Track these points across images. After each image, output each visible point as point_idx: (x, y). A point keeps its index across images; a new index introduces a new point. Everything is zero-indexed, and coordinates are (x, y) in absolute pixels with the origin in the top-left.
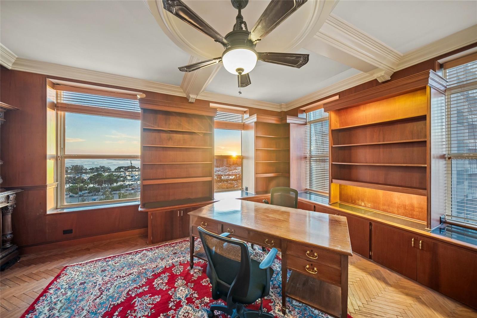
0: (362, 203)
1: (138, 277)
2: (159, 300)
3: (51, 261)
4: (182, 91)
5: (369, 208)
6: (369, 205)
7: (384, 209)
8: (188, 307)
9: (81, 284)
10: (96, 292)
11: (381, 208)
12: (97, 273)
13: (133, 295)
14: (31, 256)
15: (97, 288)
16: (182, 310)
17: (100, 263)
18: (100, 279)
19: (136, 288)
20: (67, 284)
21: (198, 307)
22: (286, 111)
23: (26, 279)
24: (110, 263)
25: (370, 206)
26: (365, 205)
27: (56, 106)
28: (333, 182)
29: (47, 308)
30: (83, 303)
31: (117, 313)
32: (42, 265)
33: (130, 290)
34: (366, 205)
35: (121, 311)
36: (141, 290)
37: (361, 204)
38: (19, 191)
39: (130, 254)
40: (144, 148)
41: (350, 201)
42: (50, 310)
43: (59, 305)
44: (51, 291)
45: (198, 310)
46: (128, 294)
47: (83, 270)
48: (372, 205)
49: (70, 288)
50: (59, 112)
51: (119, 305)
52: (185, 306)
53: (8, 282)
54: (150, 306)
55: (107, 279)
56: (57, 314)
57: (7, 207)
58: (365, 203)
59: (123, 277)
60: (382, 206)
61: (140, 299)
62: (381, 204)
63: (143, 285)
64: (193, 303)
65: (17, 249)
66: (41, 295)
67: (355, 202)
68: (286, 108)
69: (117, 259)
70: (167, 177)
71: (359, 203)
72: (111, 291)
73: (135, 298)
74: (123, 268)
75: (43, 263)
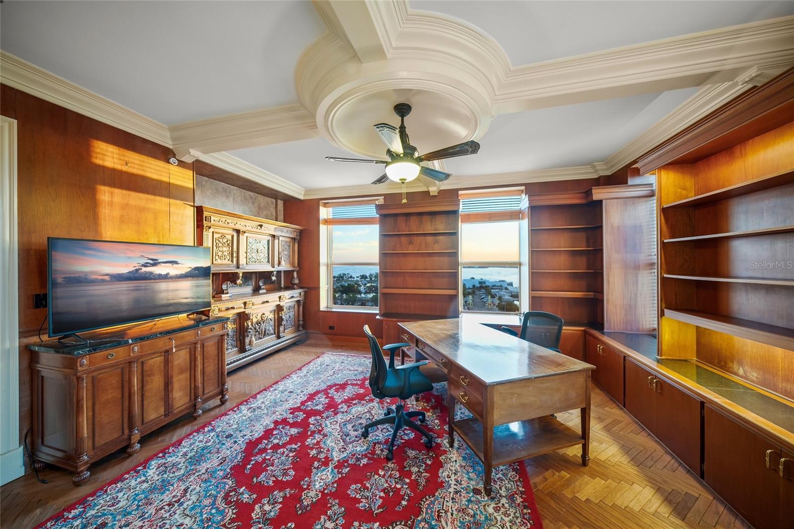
0: (739, 369)
1: (360, 374)
2: (362, 392)
3: (320, 347)
4: (422, 184)
5: (753, 381)
6: (754, 375)
7: (786, 390)
8: (376, 404)
9: (327, 365)
10: (331, 373)
11: (780, 387)
12: (338, 362)
13: (349, 383)
14: (312, 341)
15: (333, 371)
16: (372, 404)
17: (343, 357)
18: (338, 366)
19: (354, 380)
20: (321, 362)
21: (383, 408)
22: (609, 174)
23: (305, 353)
24: (349, 359)
25: (757, 378)
26: (745, 373)
27: (327, 222)
28: (665, 315)
29: (306, 371)
30: (321, 376)
31: (334, 388)
32: (315, 348)
33: (349, 380)
34: (748, 374)
35: (337, 388)
36: (355, 382)
37: (737, 370)
38: (306, 290)
39: (366, 357)
40: (384, 255)
41: (716, 361)
42: (307, 372)
43: (312, 372)
44: (312, 364)
45: (381, 409)
46: (347, 381)
47: (332, 358)
48: (760, 377)
49: (321, 365)
50: (329, 226)
51: (338, 385)
52: (375, 403)
53: (298, 352)
54: (355, 393)
55: (341, 368)
56: (309, 376)
57: (300, 300)
58: (745, 369)
59: (351, 370)
60: (782, 382)
61: (351, 387)
62: (780, 378)
63: (359, 380)
64: (382, 404)
65: (305, 333)
66: (307, 364)
67: (726, 363)
68: (608, 169)
69: (355, 358)
70: (408, 287)
71: (733, 368)
72: (339, 375)
73: (349, 385)
74: (355, 365)
75: (316, 347)
